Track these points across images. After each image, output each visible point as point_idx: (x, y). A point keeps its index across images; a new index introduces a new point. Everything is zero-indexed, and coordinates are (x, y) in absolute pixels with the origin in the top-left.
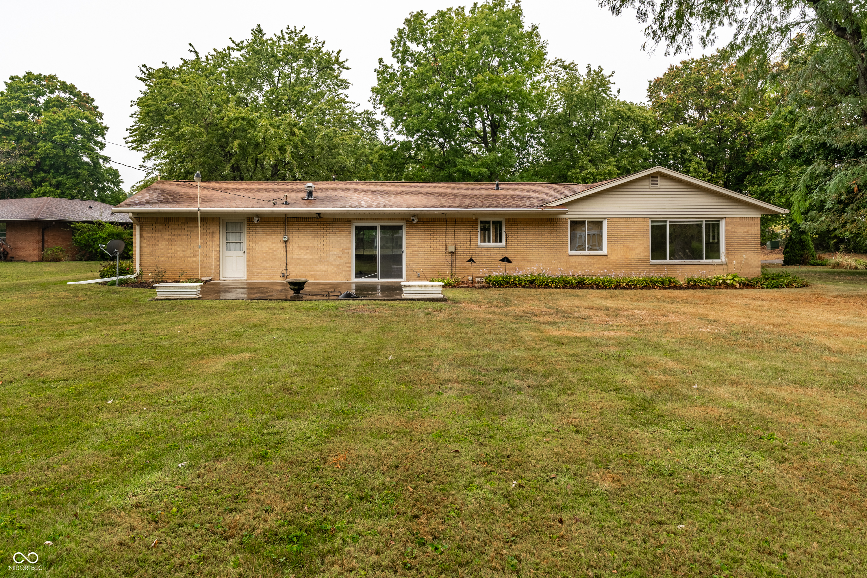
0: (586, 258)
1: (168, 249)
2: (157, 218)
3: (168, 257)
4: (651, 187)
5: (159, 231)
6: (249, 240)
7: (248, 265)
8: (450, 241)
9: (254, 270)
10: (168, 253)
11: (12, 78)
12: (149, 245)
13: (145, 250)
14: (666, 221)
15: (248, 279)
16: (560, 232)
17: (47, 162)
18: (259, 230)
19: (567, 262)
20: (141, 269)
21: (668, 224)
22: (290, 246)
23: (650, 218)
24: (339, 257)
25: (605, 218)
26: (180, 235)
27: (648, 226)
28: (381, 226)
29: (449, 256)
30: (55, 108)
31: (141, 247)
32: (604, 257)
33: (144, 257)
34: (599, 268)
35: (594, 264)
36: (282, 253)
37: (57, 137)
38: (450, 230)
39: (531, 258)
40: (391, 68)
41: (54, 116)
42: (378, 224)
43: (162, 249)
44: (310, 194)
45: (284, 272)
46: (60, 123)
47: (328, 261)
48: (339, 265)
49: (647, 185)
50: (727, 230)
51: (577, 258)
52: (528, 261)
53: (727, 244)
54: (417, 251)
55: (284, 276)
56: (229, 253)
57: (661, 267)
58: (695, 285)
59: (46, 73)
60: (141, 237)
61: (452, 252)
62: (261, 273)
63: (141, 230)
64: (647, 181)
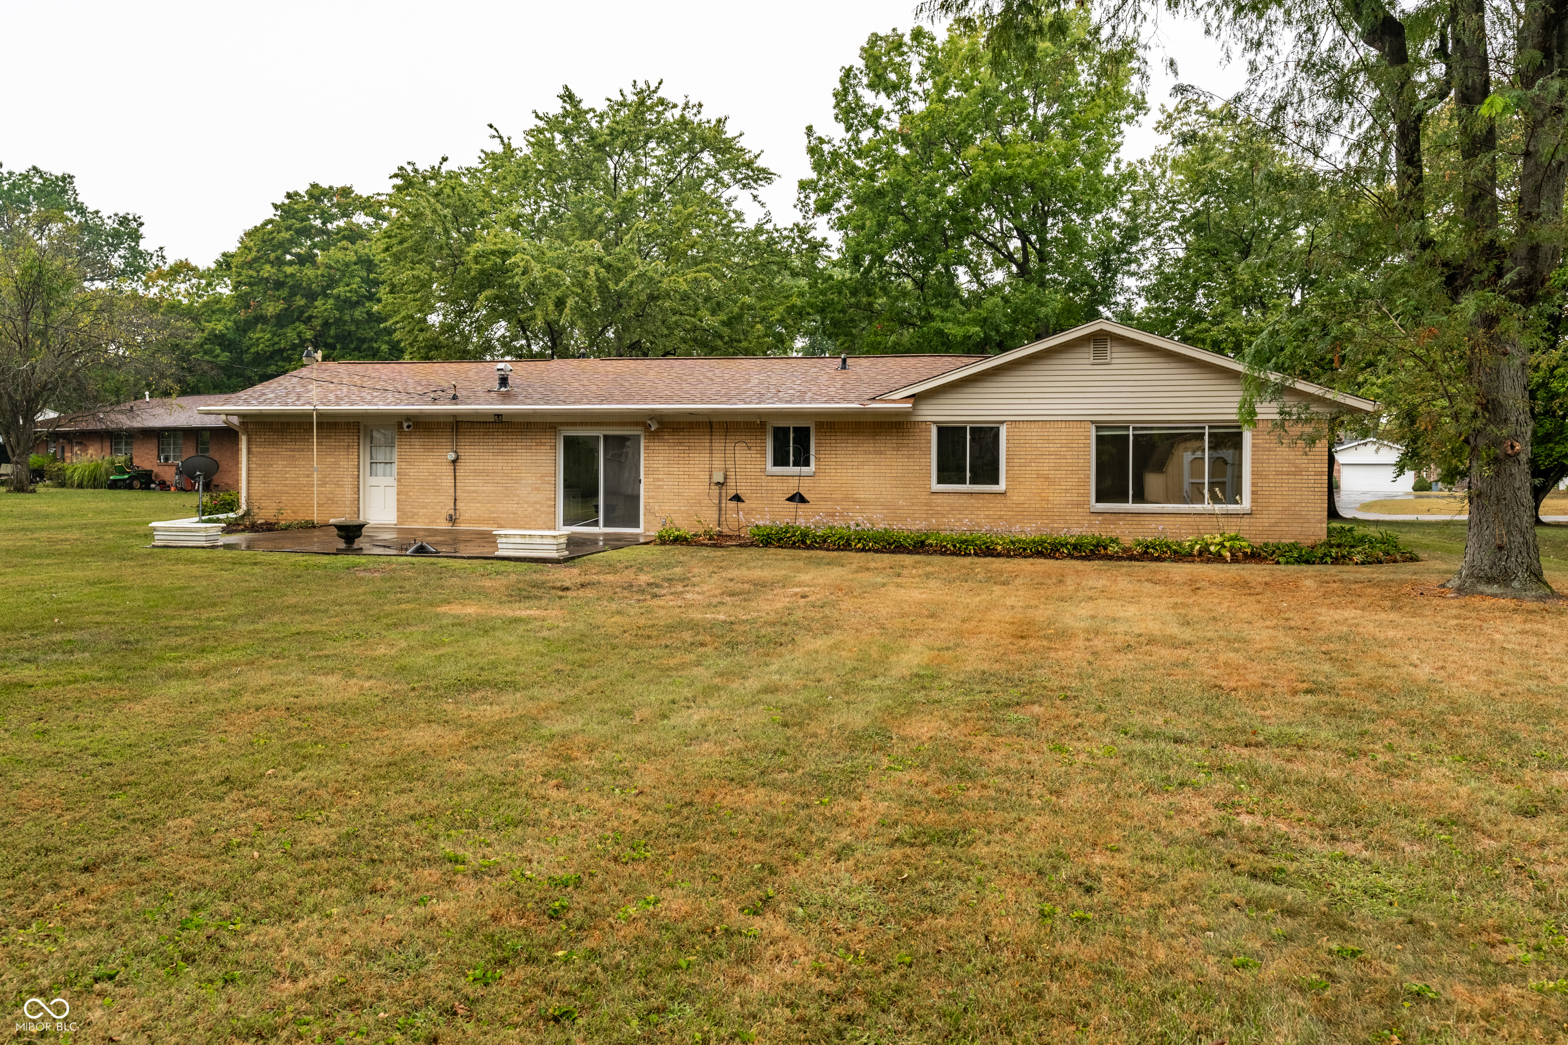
0: (965, 497)
1: (286, 472)
2: (271, 423)
3: (286, 485)
4: (1092, 361)
5: (273, 443)
6: (401, 460)
7: (398, 500)
8: (718, 464)
9: (408, 509)
10: (286, 479)
11: (289, 196)
12: (260, 465)
13: (254, 474)
14: (1127, 428)
15: (399, 523)
16: (915, 449)
17: (332, 332)
18: (416, 442)
19: (926, 505)
20: (248, 504)
21: (1131, 433)
22: (462, 468)
23: (1093, 422)
24: (537, 489)
25: (1002, 422)
26: (302, 450)
27: (1088, 438)
28: (605, 437)
29: (715, 491)
30: (344, 242)
31: (249, 469)
32: (999, 497)
33: (253, 484)
34: (988, 517)
35: (978, 509)
36: (448, 481)
37: (340, 290)
38: (718, 445)
39: (861, 495)
40: (829, 142)
41: (340, 255)
42: (600, 433)
43: (278, 472)
44: (504, 381)
45: (452, 512)
46: (347, 265)
47: (518, 496)
48: (536, 503)
49: (1086, 356)
50: (1254, 445)
51: (946, 496)
52: (856, 501)
53: (1253, 473)
54: (662, 480)
55: (452, 519)
56: (373, 480)
57: (1112, 517)
58: (1146, 552)
59: (338, 184)
60: (249, 452)
61: (718, 483)
62: (417, 514)
63: (249, 442)
64: (1086, 350)
